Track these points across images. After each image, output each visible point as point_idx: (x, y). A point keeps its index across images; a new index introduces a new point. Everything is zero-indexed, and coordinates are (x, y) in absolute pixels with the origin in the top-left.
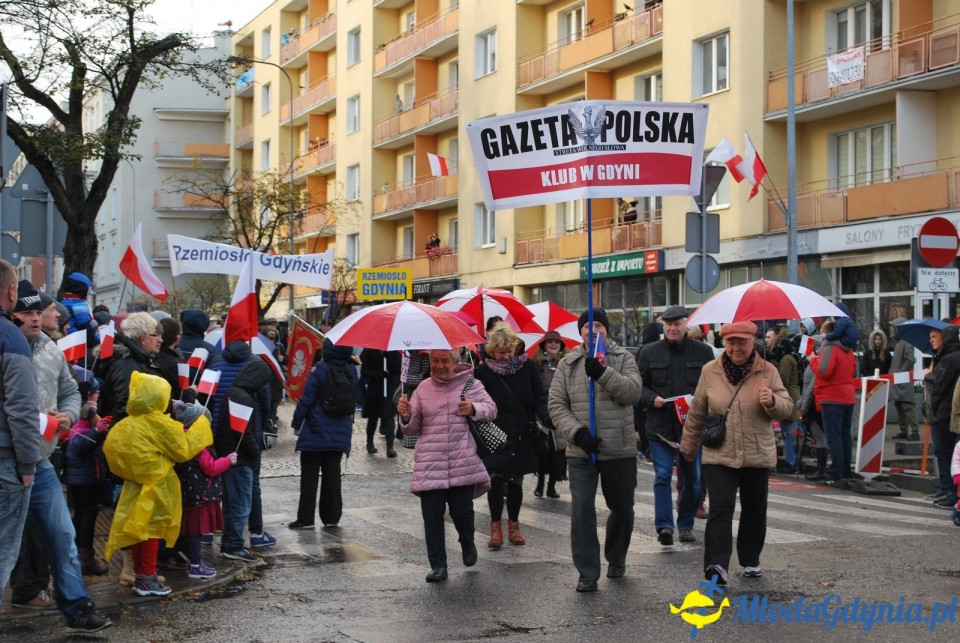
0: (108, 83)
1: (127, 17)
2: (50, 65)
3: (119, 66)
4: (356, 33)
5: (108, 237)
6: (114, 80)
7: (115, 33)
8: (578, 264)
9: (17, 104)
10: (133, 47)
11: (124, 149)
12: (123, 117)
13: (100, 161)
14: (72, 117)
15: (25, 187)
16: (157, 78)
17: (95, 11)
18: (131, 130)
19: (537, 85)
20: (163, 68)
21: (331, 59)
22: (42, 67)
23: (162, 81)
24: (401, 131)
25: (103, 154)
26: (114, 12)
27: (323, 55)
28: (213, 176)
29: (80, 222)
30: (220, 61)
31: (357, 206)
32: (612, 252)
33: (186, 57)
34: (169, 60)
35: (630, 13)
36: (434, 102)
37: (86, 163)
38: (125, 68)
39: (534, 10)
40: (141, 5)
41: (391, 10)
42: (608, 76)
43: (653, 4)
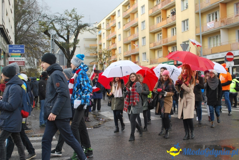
1: (76, 21)
2: (63, 30)
4: (119, 23)
6: (75, 33)
7: (74, 24)
9: (57, 38)
10: (78, 27)
11: (77, 45)
12: (76, 39)
13: (73, 48)
14: (67, 40)
15: (60, 53)
16: (82, 32)
18: (78, 42)
19: (153, 31)
21: (115, 28)
22: (62, 31)
24: (128, 40)
25: (73, 46)
26: (74, 20)
27: (114, 27)
28: (94, 50)
29: (69, 59)
31: (121, 54)
32: (168, 61)
33: (88, 28)
34: (84, 29)
35: (170, 17)
36: (134, 35)
37: (70, 48)
38: (77, 31)
39: (152, 17)
40: (79, 19)
41: (126, 18)
42: (166, 29)
43: (173, 15)
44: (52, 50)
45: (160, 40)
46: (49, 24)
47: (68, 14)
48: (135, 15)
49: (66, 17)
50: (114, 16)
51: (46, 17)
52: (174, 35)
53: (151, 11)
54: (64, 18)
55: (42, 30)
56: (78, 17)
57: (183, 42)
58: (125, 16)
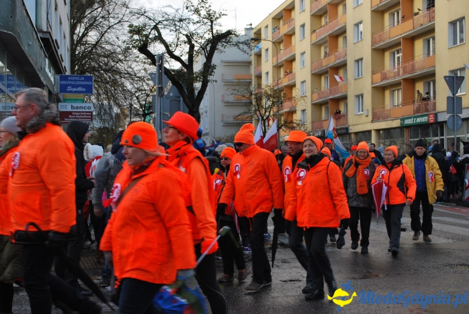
0: (203, 51)
1: (210, 24)
2: (180, 45)
3: (207, 44)
4: (303, 26)
5: (204, 113)
6: (206, 50)
7: (205, 31)
8: (400, 120)
9: (167, 62)
10: (213, 36)
11: (210, 78)
12: (209, 65)
13: (201, 83)
14: (189, 65)
15: (171, 94)
16: (222, 48)
17: (198, 22)
18: (212, 70)
19: (380, 44)
20: (225, 44)
21: (293, 38)
22: (177, 46)
23: (225, 50)
24: (323, 66)
25: (202, 80)
26: (205, 22)
27: (290, 35)
28: (246, 87)
29: (193, 108)
30: (248, 40)
31: (305, 98)
32: (414, 114)
33: (234, 39)
34: (227, 41)
35: (420, 12)
36: (336, 54)
37: (195, 84)
38: (210, 45)
39: (378, 13)
40: (216, 19)
41: (318, 16)
42: (411, 39)
43: (430, 8)
44: (159, 88)
45: (396, 65)
46: (149, 30)
47: (193, 8)
48: (340, 8)
49: (187, 15)
50: (289, 9)
51: (143, 15)
52: (429, 54)
53: (376, 1)
54: (184, 18)
55: (135, 43)
56: (214, 16)
57: (452, 71)
58: (316, 10)
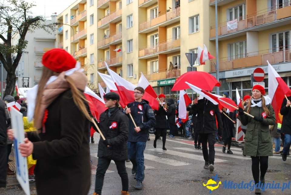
1: (24, 11)
2: (2, 26)
4: (92, 16)
5: (21, 75)
6: (20, 30)
7: (20, 16)
8: (157, 82)
10: (26, 20)
11: (23, 50)
12: (23, 41)
13: (17, 54)
14: (8, 41)
16: (33, 29)
17: (14, 10)
18: (25, 45)
19: (145, 30)
20: (34, 26)
21: (85, 23)
23: (35, 30)
24: (106, 44)
25: (17, 51)
26: (20, 10)
27: (83, 22)
29: (11, 71)
30: (51, 24)
31: (93, 66)
32: (166, 78)
33: (41, 23)
34: (36, 24)
35: (171, 10)
36: (115, 36)
37: (12, 54)
38: (24, 26)
39: (143, 9)
40: (28, 8)
41: (102, 9)
42: (165, 28)
43: (177, 7)
45: (155, 44)
48: (118, 4)
49: (6, 4)
50: (82, 5)
52: (176, 38)
53: (142, 1)
54: (4, 6)
56: (26, 6)
57: (191, 50)
58: (101, 5)
